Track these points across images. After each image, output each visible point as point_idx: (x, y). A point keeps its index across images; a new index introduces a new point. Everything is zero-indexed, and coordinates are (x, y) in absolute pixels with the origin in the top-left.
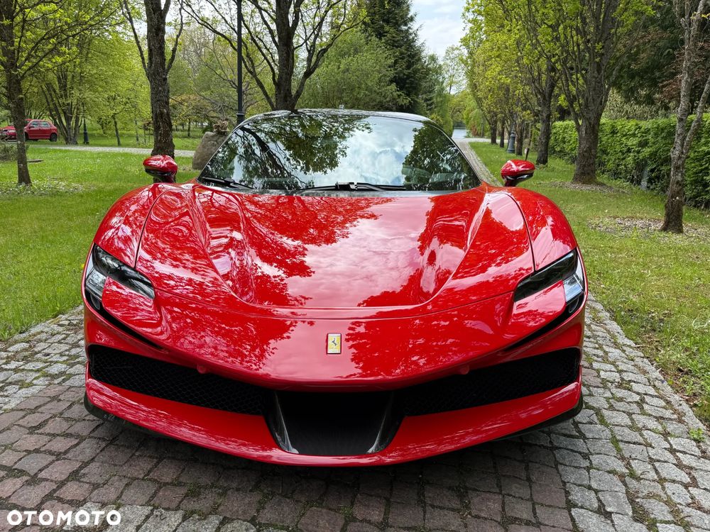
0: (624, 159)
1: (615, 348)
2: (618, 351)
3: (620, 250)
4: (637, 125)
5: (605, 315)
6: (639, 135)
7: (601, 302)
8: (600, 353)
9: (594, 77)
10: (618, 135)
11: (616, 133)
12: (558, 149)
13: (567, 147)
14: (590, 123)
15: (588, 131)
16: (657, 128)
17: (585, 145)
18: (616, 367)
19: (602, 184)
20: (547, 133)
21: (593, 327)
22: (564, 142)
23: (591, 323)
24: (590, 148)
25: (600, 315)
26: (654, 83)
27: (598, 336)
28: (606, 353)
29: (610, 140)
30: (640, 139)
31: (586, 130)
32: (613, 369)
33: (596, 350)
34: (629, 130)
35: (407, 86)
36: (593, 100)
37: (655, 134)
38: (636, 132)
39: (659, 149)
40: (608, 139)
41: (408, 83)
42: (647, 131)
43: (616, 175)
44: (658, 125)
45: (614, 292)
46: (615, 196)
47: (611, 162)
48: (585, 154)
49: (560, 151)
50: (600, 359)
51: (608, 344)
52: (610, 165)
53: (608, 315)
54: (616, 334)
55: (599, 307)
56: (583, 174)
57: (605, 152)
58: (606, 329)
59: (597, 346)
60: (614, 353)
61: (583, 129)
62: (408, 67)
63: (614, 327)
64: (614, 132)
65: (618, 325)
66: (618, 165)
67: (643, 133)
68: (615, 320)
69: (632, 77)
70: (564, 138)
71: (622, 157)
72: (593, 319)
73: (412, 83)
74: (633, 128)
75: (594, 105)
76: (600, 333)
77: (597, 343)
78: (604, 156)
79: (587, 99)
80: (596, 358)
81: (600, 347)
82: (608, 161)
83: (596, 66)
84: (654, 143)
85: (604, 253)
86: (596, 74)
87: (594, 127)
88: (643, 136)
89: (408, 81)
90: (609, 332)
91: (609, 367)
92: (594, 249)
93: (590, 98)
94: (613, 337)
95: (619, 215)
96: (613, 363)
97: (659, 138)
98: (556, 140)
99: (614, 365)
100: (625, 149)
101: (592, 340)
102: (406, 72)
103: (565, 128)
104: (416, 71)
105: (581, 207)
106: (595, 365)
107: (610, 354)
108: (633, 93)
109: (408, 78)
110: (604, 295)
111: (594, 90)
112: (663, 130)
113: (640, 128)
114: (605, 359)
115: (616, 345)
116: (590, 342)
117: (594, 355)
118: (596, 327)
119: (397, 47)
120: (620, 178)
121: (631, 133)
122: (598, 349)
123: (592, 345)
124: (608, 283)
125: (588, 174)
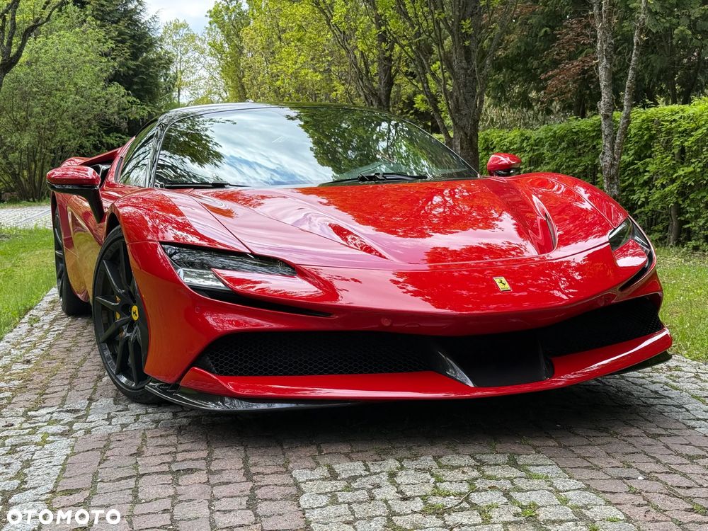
4: (522, 135)
6: (528, 149)
9: (462, 68)
14: (466, 134)
15: (465, 146)
16: (554, 136)
26: (531, 77)
30: (531, 154)
31: (461, 143)
34: (511, 143)
35: (135, 87)
36: (466, 100)
37: (551, 146)
38: (525, 144)
39: (561, 166)
41: (136, 83)
42: (539, 143)
44: (555, 133)
61: (457, 143)
62: (134, 56)
67: (532, 145)
73: (143, 83)
74: (518, 140)
75: (468, 108)
79: (457, 100)
84: (553, 158)
86: (464, 64)
88: (534, 151)
89: (136, 80)
97: (558, 151)
102: (132, 63)
104: (148, 63)
108: (503, 92)
109: (135, 75)
111: (465, 86)
112: (562, 138)
113: (528, 139)
119: (110, 22)
121: (515, 146)
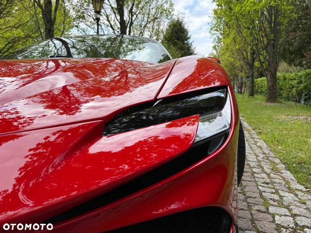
0: (291, 91)
1: (289, 192)
2: (291, 195)
3: (291, 130)
5: (281, 166)
6: (297, 79)
7: (279, 158)
8: (276, 197)
10: (287, 80)
11: (286, 80)
12: (259, 91)
13: (264, 89)
14: (272, 73)
15: (271, 77)
17: (270, 84)
18: (290, 210)
19: (281, 103)
20: (253, 82)
21: (272, 175)
22: (262, 87)
23: (271, 173)
24: (273, 85)
25: (278, 166)
27: (275, 182)
28: (281, 197)
29: (283, 83)
30: (298, 81)
32: (288, 213)
33: (273, 195)
40: (282, 83)
42: (301, 76)
43: (288, 99)
45: (288, 152)
46: (288, 107)
47: (285, 93)
48: (271, 88)
49: (261, 92)
50: (275, 203)
51: (283, 189)
52: (285, 95)
53: (284, 166)
54: (290, 181)
55: (277, 161)
56: (270, 98)
57: (281, 89)
58: (282, 177)
59: (274, 191)
60: (289, 197)
61: (269, 76)
63: (288, 175)
64: (285, 79)
65: (291, 173)
66: (289, 94)
67: (299, 77)
68: (289, 170)
69: (291, 54)
70: (262, 85)
71: (290, 90)
72: (273, 169)
74: (294, 76)
75: (273, 64)
76: (277, 181)
77: (274, 188)
78: (282, 91)
79: (269, 62)
80: (272, 202)
81: (277, 192)
82: (283, 93)
83: (272, 46)
84: (305, 82)
85: (281, 131)
86: (272, 50)
87: (274, 75)
88: (299, 79)
90: (284, 179)
91: (284, 211)
92: (276, 129)
93: (271, 61)
94: (287, 182)
95: (290, 114)
96: (287, 207)
97: (307, 79)
98: (258, 87)
99: (288, 209)
100: (291, 87)
101: (270, 185)
103: (262, 81)
105: (270, 112)
106: (272, 209)
107: (284, 198)
110: (281, 154)
111: (272, 57)
113: (297, 75)
114: (280, 204)
115: (290, 190)
116: (268, 187)
117: (271, 199)
118: (274, 175)
119: (183, 50)
120: (290, 101)
121: (293, 78)
122: (274, 193)
123: (269, 190)
124: (283, 147)
125: (273, 98)
